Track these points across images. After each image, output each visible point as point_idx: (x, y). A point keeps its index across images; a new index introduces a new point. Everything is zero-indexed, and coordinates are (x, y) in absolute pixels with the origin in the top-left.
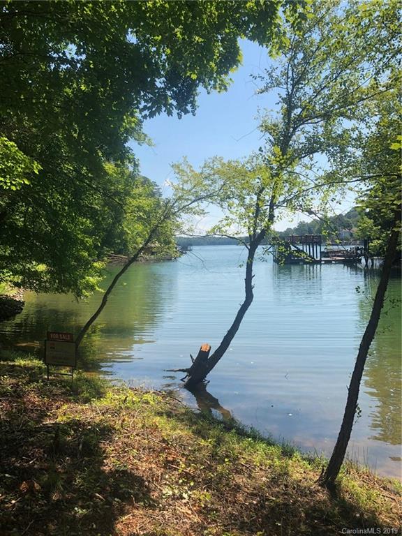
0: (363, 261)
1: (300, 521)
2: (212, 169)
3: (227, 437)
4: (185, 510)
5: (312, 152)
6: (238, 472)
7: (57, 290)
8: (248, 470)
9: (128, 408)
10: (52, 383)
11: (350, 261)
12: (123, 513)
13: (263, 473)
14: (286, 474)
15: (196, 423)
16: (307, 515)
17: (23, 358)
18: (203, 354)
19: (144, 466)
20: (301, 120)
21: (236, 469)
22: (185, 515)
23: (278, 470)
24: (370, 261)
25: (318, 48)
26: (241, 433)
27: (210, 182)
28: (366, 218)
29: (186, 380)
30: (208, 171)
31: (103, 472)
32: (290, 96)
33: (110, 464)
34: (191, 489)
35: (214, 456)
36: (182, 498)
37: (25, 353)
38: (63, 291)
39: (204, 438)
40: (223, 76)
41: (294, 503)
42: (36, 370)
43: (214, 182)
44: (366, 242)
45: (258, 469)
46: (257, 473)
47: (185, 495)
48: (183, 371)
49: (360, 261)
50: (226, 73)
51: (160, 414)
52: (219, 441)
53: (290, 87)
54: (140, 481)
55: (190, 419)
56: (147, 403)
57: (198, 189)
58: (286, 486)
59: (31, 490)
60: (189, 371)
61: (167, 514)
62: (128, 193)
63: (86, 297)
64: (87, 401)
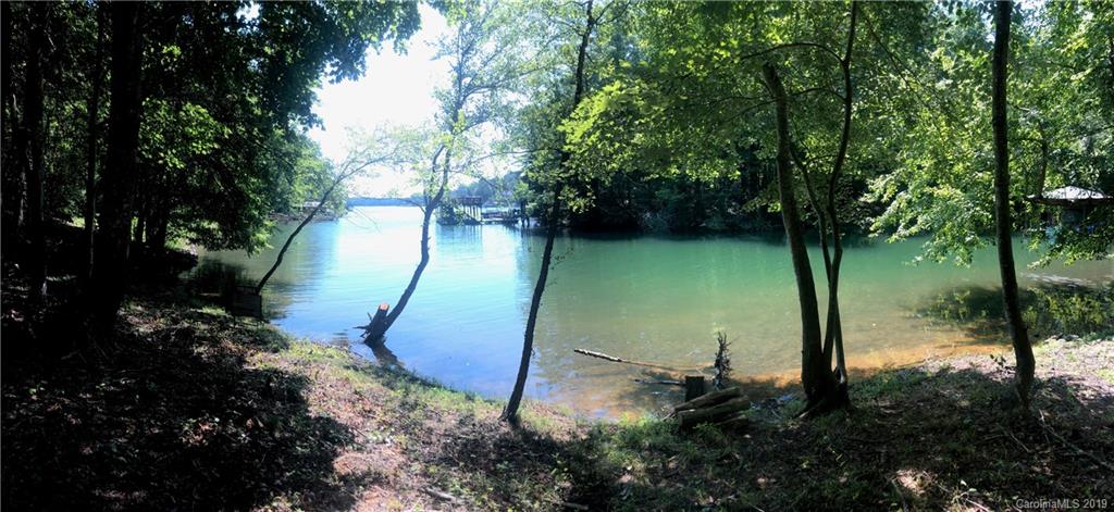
0: (520, 222)
1: (490, 451)
2: (384, 132)
3: (413, 388)
4: (390, 452)
5: (482, 121)
6: (430, 418)
7: (228, 247)
8: (437, 415)
9: (315, 361)
10: (240, 331)
11: (509, 222)
12: (336, 455)
13: (450, 417)
14: (472, 415)
15: (382, 376)
16: (495, 445)
17: (209, 306)
18: (381, 313)
19: (344, 415)
20: (471, 89)
21: (426, 415)
22: (390, 457)
23: (465, 413)
24: (526, 222)
25: (484, 21)
26: (426, 384)
27: (382, 145)
28: (522, 182)
29: (366, 336)
30: (379, 134)
31: (309, 418)
32: (460, 65)
33: (313, 412)
34: (392, 434)
35: (403, 405)
36: (385, 442)
37: (210, 302)
38: (235, 248)
39: (392, 389)
40: (404, 40)
41: (483, 437)
42: (222, 318)
43: (387, 144)
44: (523, 203)
45: (446, 414)
46: (446, 417)
47: (387, 440)
48: (362, 328)
49: (517, 222)
50: (408, 38)
51: (348, 368)
52: (407, 393)
53: (460, 56)
54: (346, 428)
55: (376, 373)
56: (331, 357)
57: (371, 152)
58: (474, 425)
59: (256, 426)
60: (368, 329)
61: (376, 457)
62: (298, 155)
63: (258, 252)
64: (275, 351)
